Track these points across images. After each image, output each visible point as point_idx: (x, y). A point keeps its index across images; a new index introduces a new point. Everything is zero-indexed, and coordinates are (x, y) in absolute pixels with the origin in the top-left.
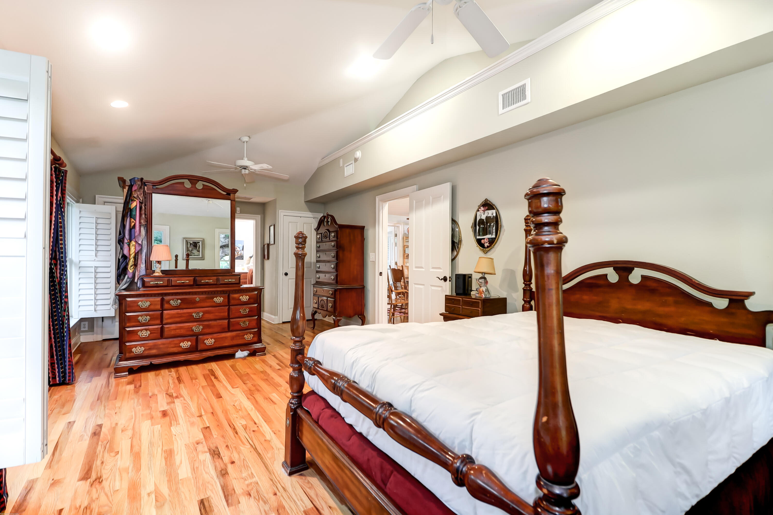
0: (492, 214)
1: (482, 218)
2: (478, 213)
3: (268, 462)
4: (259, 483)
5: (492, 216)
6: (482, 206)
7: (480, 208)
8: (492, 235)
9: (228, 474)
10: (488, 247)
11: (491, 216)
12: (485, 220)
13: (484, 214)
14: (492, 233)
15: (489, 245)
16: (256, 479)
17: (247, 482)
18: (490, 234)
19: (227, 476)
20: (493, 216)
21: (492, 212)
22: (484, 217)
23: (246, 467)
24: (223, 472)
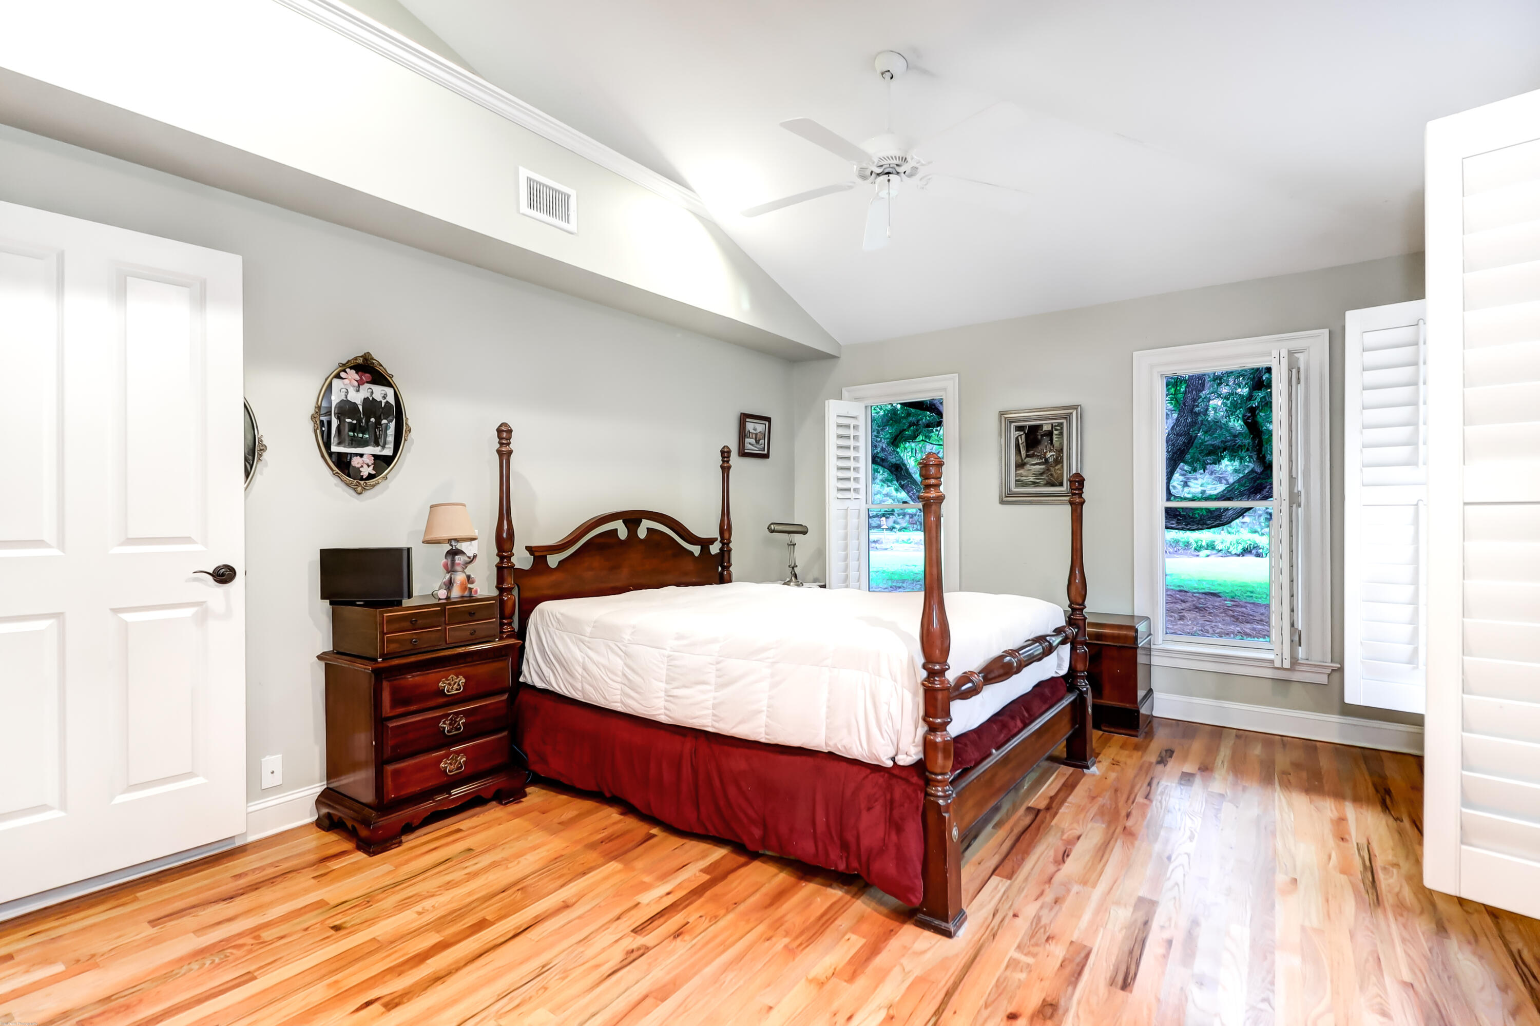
0: (384, 398)
1: (349, 398)
2: (336, 383)
3: (955, 967)
4: (1016, 945)
5: (384, 402)
6: (351, 368)
7: (344, 371)
8: (383, 447)
9: (1044, 1000)
10: (370, 477)
11: (381, 402)
12: (361, 408)
13: (358, 391)
14: (385, 443)
15: (374, 472)
16: (1013, 953)
17: (1030, 960)
18: (377, 444)
19: (1049, 999)
20: (387, 402)
21: (383, 392)
22: (357, 398)
23: (1001, 987)
24: (1049, 1011)
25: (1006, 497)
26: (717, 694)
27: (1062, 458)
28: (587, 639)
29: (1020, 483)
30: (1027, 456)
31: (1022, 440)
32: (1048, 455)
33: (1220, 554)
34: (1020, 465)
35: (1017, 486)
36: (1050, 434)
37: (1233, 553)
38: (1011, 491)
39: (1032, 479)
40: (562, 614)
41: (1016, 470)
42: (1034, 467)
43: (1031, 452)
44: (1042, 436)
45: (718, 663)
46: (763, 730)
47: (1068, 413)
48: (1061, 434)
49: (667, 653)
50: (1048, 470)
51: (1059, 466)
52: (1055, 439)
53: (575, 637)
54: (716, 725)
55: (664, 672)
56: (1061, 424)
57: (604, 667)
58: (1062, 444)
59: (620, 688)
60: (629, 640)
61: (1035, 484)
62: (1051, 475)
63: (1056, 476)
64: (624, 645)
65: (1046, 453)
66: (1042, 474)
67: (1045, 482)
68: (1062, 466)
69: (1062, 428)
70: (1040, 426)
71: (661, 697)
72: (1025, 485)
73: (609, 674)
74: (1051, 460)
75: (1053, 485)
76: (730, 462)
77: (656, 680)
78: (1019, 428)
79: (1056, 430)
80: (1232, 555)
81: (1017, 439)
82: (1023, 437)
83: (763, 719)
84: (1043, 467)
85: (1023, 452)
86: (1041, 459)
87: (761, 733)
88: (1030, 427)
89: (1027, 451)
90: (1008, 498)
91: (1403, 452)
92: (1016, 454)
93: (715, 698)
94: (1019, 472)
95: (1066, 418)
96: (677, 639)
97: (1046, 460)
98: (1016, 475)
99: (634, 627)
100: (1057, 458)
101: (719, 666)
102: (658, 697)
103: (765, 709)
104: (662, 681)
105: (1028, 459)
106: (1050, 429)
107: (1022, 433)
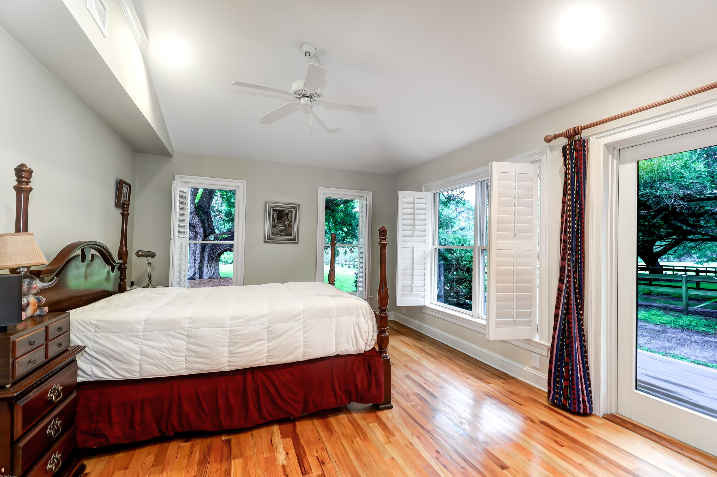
25: (268, 240)
26: (269, 344)
27: (292, 225)
28: (141, 334)
29: (273, 234)
30: (278, 223)
31: (275, 215)
32: (286, 223)
33: (224, 263)
34: (274, 226)
35: (272, 235)
36: (287, 214)
37: (229, 262)
38: (270, 237)
39: (279, 233)
40: (98, 321)
41: (272, 228)
42: (280, 227)
43: (279, 221)
44: (284, 215)
45: (268, 328)
46: (301, 355)
47: (295, 207)
48: (292, 215)
49: (228, 329)
50: (286, 229)
51: (290, 228)
52: (289, 217)
53: (124, 335)
54: (269, 360)
55: (227, 341)
56: (292, 211)
57: (166, 349)
58: (292, 219)
59: (185, 359)
60: (189, 327)
61: (280, 235)
62: (287, 231)
63: (289, 232)
64: (185, 331)
65: (285, 222)
66: (283, 231)
67: (284, 234)
68: (292, 228)
69: (292, 213)
70: (284, 211)
71: (226, 356)
72: (276, 235)
73: (172, 352)
74: (287, 225)
75: (288, 236)
76: (129, 211)
77: (221, 346)
78: (274, 210)
79: (290, 213)
80: (228, 264)
81: (273, 215)
82: (276, 214)
83: (301, 349)
84: (284, 228)
85: (276, 221)
86: (283, 224)
87: (301, 357)
88: (279, 210)
89: (277, 220)
90: (269, 240)
91: (410, 233)
92: (272, 221)
93: (268, 347)
94: (273, 229)
95: (294, 209)
96: (231, 320)
97: (285, 225)
98: (272, 230)
99: (190, 318)
100: (290, 224)
101: (269, 329)
102: (224, 357)
103: (302, 344)
104: (226, 347)
105: (278, 224)
106: (287, 212)
107: (275, 212)
